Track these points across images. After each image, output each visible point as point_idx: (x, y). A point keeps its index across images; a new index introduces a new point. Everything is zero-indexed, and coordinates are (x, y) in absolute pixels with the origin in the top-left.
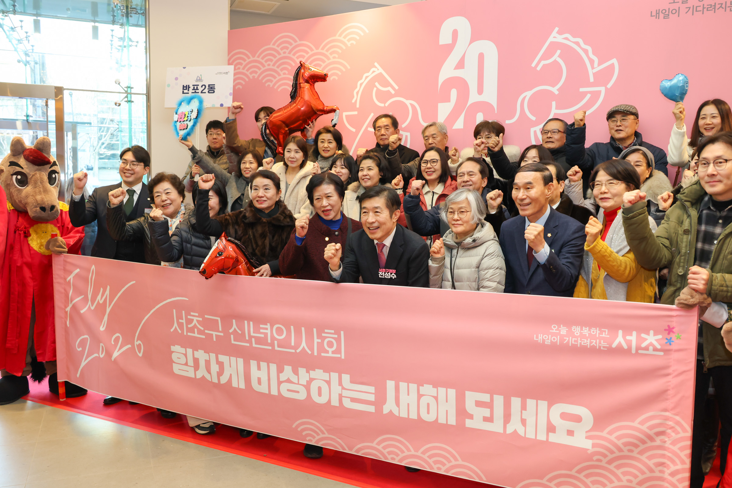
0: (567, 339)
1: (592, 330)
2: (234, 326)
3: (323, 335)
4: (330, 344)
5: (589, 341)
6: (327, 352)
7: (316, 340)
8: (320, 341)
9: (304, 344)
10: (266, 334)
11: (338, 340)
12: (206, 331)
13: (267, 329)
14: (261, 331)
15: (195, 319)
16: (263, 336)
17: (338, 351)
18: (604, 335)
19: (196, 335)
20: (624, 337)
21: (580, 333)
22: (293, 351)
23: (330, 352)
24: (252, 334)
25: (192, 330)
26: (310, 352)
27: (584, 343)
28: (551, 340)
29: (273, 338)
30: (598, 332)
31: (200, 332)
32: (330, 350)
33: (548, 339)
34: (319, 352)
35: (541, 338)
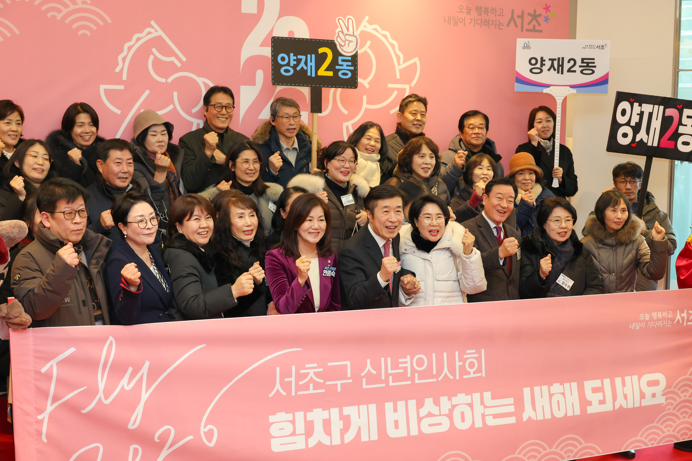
0: (650, 323)
1: (663, 314)
2: (369, 367)
3: (465, 356)
4: (472, 365)
5: (662, 322)
6: (469, 373)
7: (458, 364)
8: (461, 363)
9: (446, 370)
10: (405, 369)
11: (479, 359)
12: (327, 383)
13: (406, 362)
14: (400, 366)
15: (311, 371)
16: (402, 371)
17: (479, 370)
18: (670, 316)
19: (311, 391)
20: (680, 315)
21: (657, 317)
22: (435, 380)
23: (472, 373)
24: (390, 371)
25: (306, 387)
26: (452, 377)
27: (659, 324)
28: (640, 326)
29: (413, 371)
30: (667, 314)
31: (317, 386)
32: (472, 371)
33: (638, 326)
34: (461, 375)
35: (634, 326)
